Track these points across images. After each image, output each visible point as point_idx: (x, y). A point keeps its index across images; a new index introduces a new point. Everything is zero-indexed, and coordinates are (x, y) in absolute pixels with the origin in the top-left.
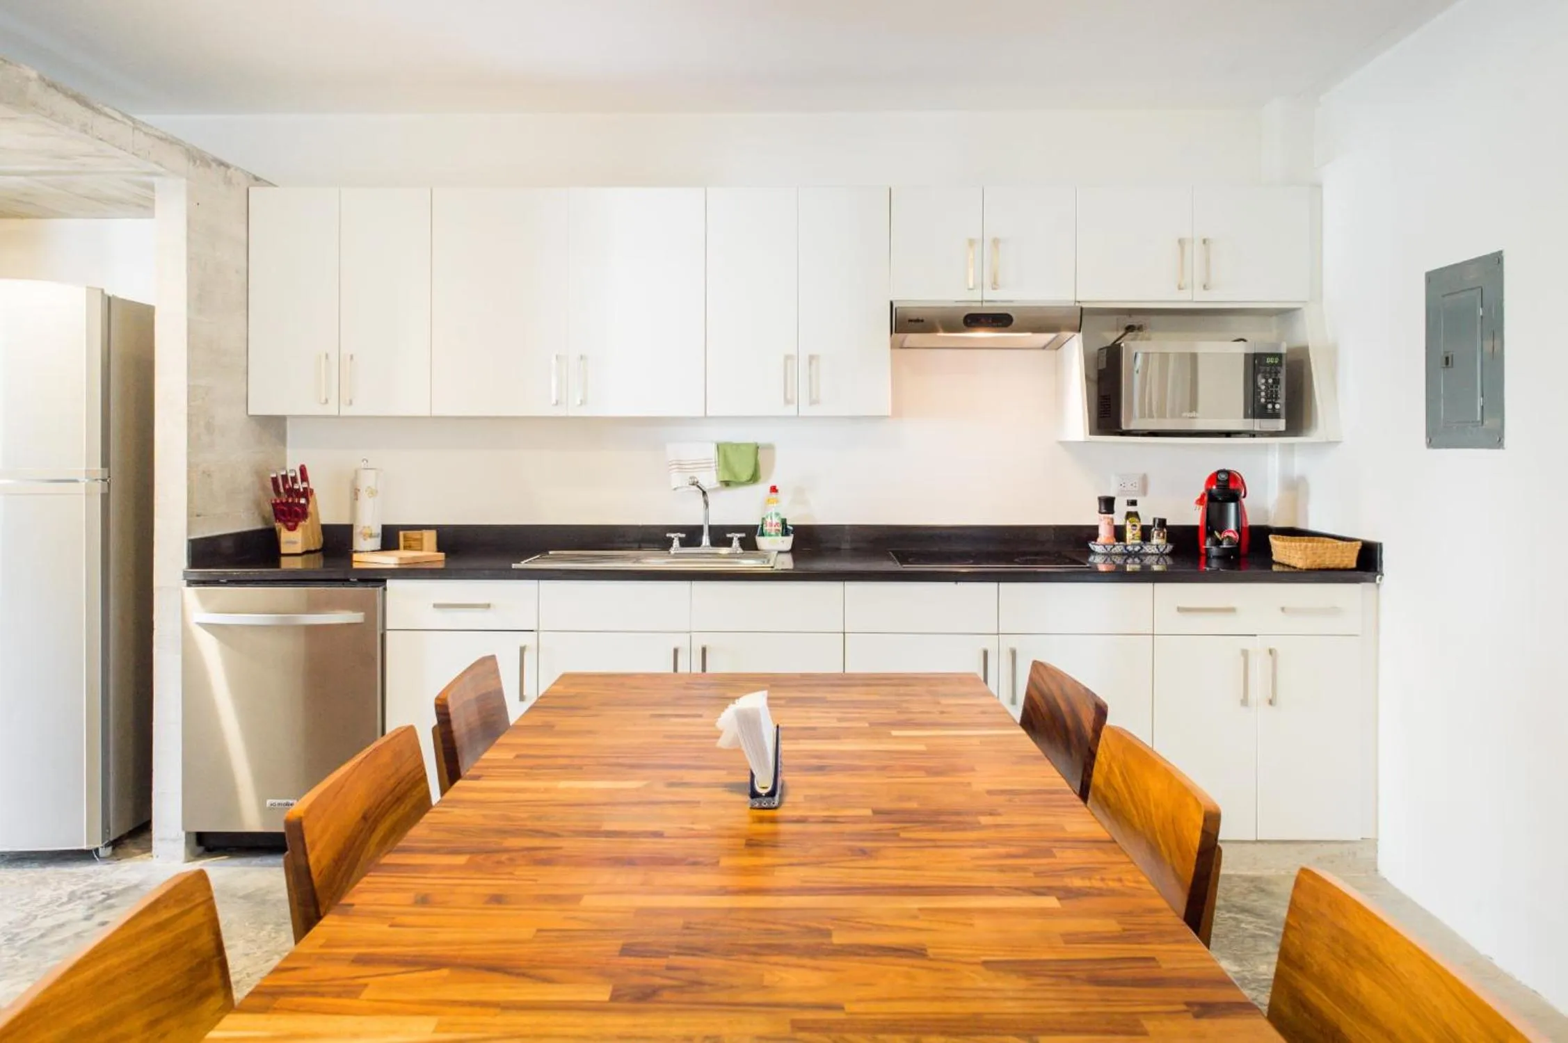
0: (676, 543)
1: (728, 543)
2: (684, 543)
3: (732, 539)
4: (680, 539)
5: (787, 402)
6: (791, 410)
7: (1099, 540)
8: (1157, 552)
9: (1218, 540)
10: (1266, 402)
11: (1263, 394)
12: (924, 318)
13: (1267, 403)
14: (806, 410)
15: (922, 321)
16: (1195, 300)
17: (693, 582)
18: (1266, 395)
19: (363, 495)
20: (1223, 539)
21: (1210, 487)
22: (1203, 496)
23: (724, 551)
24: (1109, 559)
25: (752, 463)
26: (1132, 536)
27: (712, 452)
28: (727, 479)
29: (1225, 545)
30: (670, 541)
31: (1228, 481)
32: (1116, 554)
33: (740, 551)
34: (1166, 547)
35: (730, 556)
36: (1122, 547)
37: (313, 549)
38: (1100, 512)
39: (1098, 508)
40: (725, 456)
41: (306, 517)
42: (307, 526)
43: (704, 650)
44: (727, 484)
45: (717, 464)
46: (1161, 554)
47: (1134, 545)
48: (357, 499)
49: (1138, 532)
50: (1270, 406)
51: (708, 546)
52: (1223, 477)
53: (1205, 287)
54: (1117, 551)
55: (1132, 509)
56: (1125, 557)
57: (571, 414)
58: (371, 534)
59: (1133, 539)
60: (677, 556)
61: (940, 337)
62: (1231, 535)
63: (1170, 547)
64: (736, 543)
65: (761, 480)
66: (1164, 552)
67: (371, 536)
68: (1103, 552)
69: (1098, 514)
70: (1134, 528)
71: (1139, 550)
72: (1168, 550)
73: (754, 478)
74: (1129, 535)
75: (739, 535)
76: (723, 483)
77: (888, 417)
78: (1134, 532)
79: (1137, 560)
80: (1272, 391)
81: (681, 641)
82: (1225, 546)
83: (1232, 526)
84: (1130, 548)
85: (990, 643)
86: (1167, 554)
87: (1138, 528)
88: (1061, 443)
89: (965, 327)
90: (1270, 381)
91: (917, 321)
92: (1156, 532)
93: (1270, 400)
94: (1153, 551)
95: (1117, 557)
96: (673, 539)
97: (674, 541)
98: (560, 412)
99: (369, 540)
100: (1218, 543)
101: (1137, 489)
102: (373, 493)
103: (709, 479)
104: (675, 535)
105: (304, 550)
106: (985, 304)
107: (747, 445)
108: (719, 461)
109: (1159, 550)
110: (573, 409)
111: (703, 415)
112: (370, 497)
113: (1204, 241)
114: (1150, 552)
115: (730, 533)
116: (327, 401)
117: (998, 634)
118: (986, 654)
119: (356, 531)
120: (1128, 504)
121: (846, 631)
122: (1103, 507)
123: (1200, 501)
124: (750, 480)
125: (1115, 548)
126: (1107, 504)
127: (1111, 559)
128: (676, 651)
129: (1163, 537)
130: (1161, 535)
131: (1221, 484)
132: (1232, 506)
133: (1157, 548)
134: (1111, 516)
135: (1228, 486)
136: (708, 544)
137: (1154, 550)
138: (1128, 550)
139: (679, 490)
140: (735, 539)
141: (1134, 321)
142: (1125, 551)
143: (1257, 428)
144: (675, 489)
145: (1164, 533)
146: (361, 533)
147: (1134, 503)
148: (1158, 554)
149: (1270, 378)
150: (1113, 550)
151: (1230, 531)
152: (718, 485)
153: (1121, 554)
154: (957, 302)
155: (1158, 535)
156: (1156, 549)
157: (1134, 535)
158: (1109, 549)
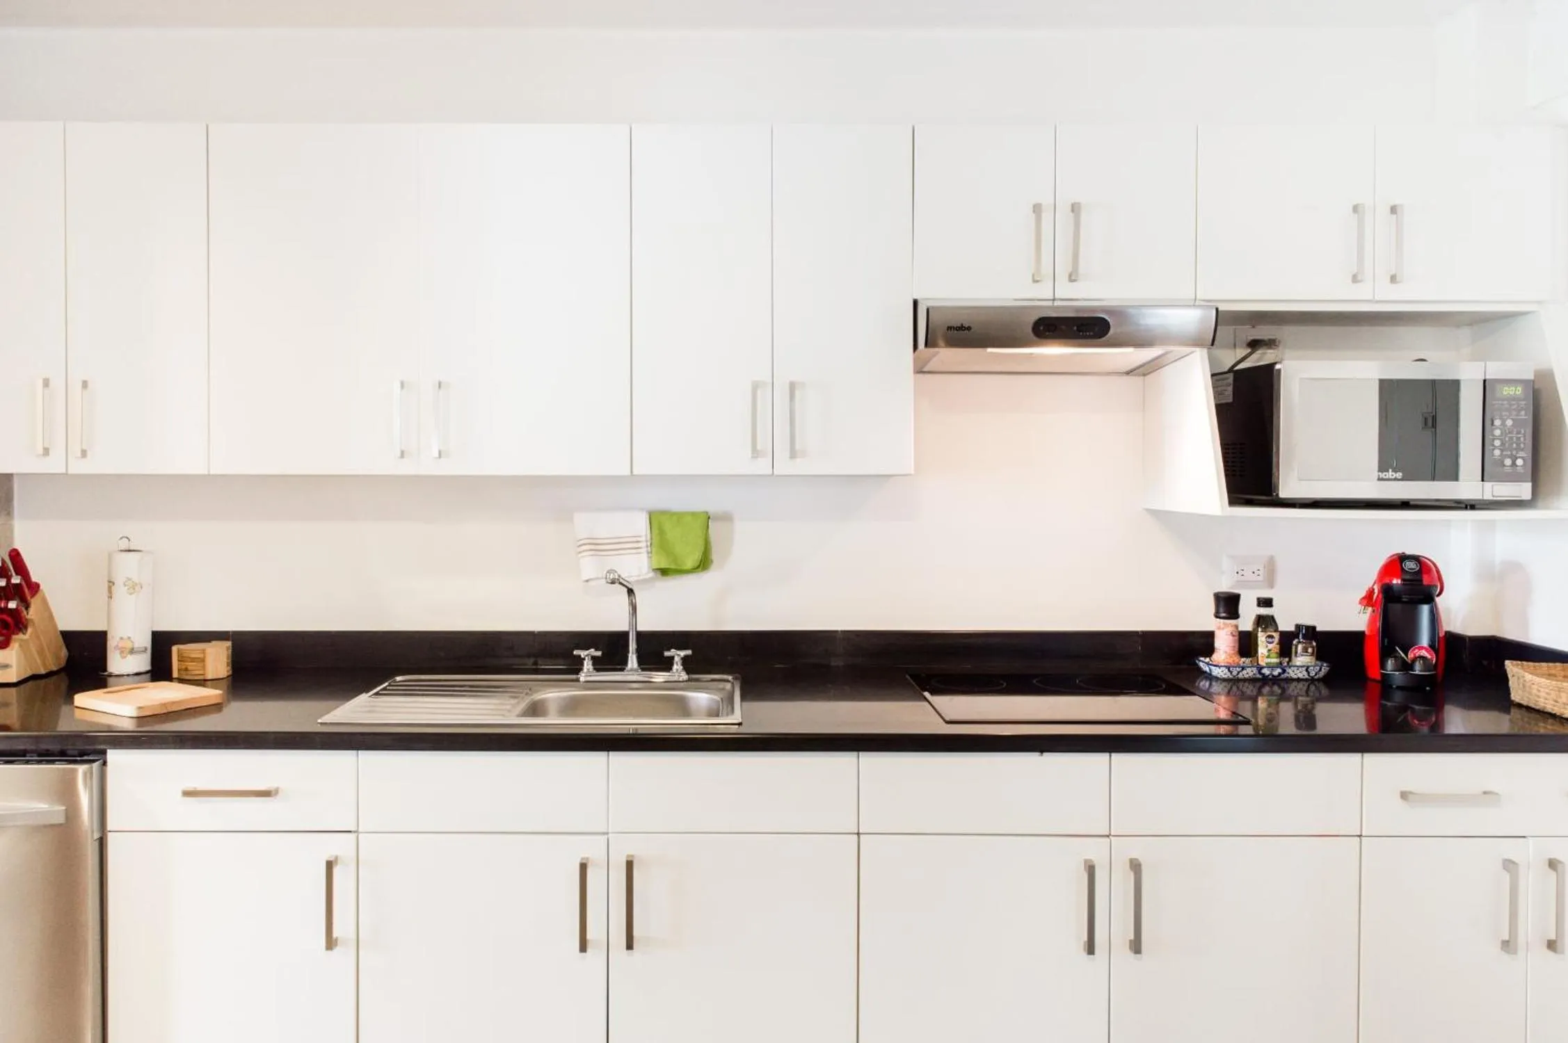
0: (588, 665)
1: (667, 665)
2: (599, 665)
3: (672, 658)
4: (594, 658)
5: (756, 453)
6: (762, 467)
7: (1215, 657)
8: (1307, 676)
9: (1404, 662)
10: (1501, 455)
11: (1497, 443)
12: (972, 326)
13: (1503, 457)
14: (785, 467)
15: (969, 328)
16: (1377, 298)
17: (611, 753)
18: (1503, 444)
19: (120, 591)
20: (1414, 660)
21: (1387, 581)
22: (1371, 592)
23: (659, 677)
24: (1235, 688)
25: (701, 542)
26: (1266, 649)
27: (639, 526)
28: (663, 566)
29: (1418, 669)
30: (580, 661)
31: (1420, 572)
32: (1245, 680)
33: (684, 676)
34: (1320, 670)
35: (669, 685)
36: (1255, 670)
37: (43, 671)
38: (1217, 616)
39: (1213, 610)
40: (662, 532)
41: (26, 628)
42: (26, 641)
43: (630, 865)
44: (664, 572)
45: (649, 544)
46: (1312, 680)
47: (1269, 666)
48: (111, 597)
49: (1274, 646)
50: (1508, 462)
51: (636, 670)
52: (1410, 565)
53: (1393, 279)
54: (1247, 676)
55: (1264, 611)
56: (1258, 685)
57: (423, 472)
58: (133, 649)
59: (1268, 657)
60: (590, 685)
61: (991, 353)
62: (1424, 653)
63: (1325, 669)
64: (677, 666)
65: (713, 567)
66: (1316, 677)
67: (132, 651)
68: (1226, 676)
69: (1214, 618)
70: (1270, 640)
71: (1280, 674)
72: (1322, 674)
73: (704, 564)
74: (1262, 650)
75: (683, 653)
76: (659, 572)
77: (910, 475)
78: (1270, 646)
79: (1276, 688)
80: (1511, 438)
81: (592, 849)
82: (1417, 672)
83: (1425, 640)
84: (1266, 671)
85: (1096, 851)
86: (1319, 680)
87: (1277, 639)
88: (1155, 514)
89: (1035, 338)
90: (1509, 423)
91: (961, 328)
92: (1300, 647)
93: (1509, 453)
94: (1300, 676)
95: (1247, 684)
96: (584, 659)
97: (585, 663)
98: (406, 468)
99: (130, 658)
100: (1406, 667)
101: (1260, 578)
102: (133, 587)
103: (636, 566)
104: (586, 652)
105: (29, 674)
106: (1057, 303)
107: (694, 514)
108: (651, 539)
109: (1309, 673)
110: (426, 465)
111: (627, 472)
112: (131, 594)
113: (1393, 210)
114: (1295, 677)
115: (669, 650)
116: (46, 451)
117: (1108, 836)
118: (1091, 870)
119: (112, 643)
120: (1259, 605)
121: (861, 831)
122: (1221, 610)
123: (1368, 599)
124: (698, 567)
125: (1244, 672)
126: (1228, 605)
127: (1238, 688)
128: (583, 867)
129: (1312, 654)
130: (1310, 650)
131: (1408, 577)
132: (1425, 609)
133: (1307, 670)
134: (1233, 622)
135: (1421, 581)
136: (635, 665)
137: (1302, 674)
138: (1263, 674)
139: (591, 583)
140: (677, 659)
141: (1262, 332)
142: (1259, 676)
143: (1488, 497)
144: (587, 581)
145: (1313, 647)
146: (117, 647)
147: (1267, 603)
148: (1306, 680)
149: (1508, 418)
150: (1241, 674)
151: (1422, 648)
152: (651, 575)
153: (1252, 680)
154: (1016, 300)
155: (1305, 650)
156: (1305, 673)
157: (1269, 650)
158: (1235, 673)
